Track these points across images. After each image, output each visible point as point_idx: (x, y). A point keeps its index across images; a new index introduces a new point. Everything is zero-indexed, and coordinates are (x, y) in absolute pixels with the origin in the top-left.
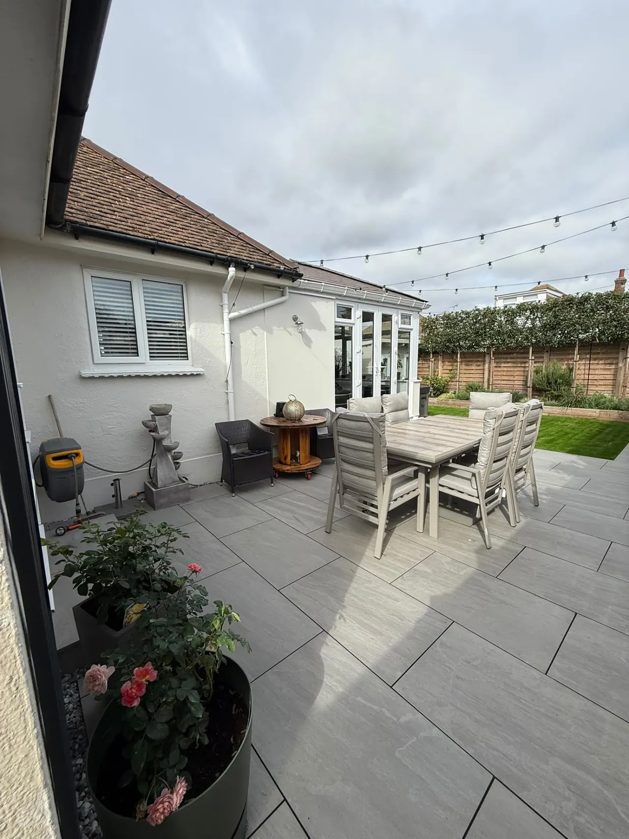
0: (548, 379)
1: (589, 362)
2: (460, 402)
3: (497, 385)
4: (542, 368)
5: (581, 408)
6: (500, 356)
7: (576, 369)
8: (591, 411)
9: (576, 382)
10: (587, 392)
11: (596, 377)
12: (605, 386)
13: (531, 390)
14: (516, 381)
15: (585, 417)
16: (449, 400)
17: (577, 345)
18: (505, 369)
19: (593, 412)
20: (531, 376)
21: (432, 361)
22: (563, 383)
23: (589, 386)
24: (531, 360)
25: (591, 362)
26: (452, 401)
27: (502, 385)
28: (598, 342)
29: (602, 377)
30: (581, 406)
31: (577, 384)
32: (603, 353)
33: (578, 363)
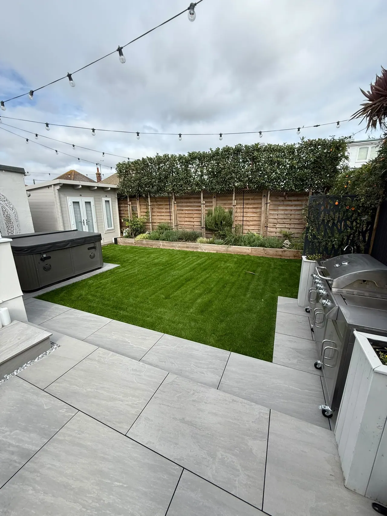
0: (216, 221)
1: (243, 207)
2: (151, 242)
3: (182, 226)
4: (212, 211)
5: (239, 245)
6: (182, 201)
7: (234, 212)
8: (245, 249)
9: (235, 223)
10: (243, 231)
11: (248, 219)
12: (254, 226)
13: (205, 230)
14: (195, 222)
15: (242, 254)
16: (143, 241)
17: (234, 192)
18: (187, 212)
19: (246, 249)
20: (204, 219)
21: (129, 204)
22: (226, 225)
23: (244, 226)
24: (203, 204)
25: (244, 207)
26: (145, 241)
27: (186, 226)
28: (248, 189)
29: (251, 219)
30: (239, 244)
31: (235, 225)
32: (252, 199)
33: (235, 207)
